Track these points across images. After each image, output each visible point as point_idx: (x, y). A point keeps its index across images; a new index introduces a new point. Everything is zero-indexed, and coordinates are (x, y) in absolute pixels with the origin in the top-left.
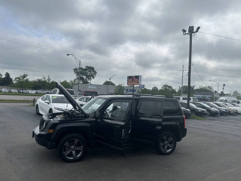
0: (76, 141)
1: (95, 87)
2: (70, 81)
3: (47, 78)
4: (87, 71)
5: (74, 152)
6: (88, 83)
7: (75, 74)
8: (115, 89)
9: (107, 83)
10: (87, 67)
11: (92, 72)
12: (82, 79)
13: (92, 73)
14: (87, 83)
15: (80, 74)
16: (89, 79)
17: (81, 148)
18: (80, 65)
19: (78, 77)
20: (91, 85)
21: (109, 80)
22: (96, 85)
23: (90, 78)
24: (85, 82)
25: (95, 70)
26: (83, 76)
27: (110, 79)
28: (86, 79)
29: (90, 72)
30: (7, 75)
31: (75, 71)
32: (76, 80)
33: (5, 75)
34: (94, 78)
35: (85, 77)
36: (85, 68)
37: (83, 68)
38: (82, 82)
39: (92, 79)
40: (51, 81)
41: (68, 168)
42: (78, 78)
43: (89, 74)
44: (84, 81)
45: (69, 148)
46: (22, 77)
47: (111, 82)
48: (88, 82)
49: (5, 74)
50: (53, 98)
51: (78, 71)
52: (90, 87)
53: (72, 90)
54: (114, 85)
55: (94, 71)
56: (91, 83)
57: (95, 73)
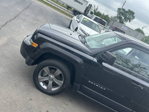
0: (59, 72)
1: (127, 29)
2: (111, 17)
3: (96, 8)
4: (127, 14)
5: (50, 83)
8: (143, 38)
9: (139, 30)
10: (129, 10)
11: (132, 16)
12: (120, 18)
13: (130, 17)
14: (123, 23)
15: (121, 14)
16: (126, 20)
17: (60, 83)
18: (124, 4)
19: (119, 16)
20: (125, 26)
21: (141, 29)
22: (128, 27)
23: (127, 20)
24: (122, 22)
25: (134, 16)
26: (122, 17)
27: (143, 28)
28: (124, 20)
29: (130, 15)
31: (118, 10)
34: (130, 21)
35: (123, 18)
36: (127, 10)
38: (119, 21)
39: (128, 22)
40: (98, 11)
41: (31, 99)
42: (117, 16)
43: (127, 17)
45: (47, 76)
47: (142, 31)
50: (84, 19)
51: (121, 11)
52: (123, 27)
53: (106, 21)
54: (144, 34)
57: (134, 17)
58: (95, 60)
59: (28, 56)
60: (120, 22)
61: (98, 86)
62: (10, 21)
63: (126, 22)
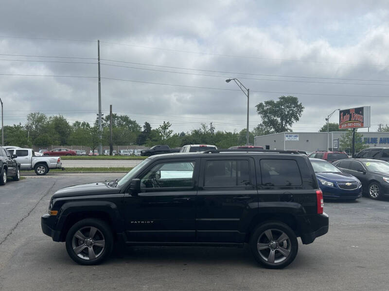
1: (298, 139)
4: (283, 107)
6: (287, 130)
7: (260, 116)
10: (283, 98)
11: (294, 107)
12: (273, 123)
13: (293, 110)
14: (283, 129)
15: (270, 113)
16: (287, 122)
17: (101, 243)
19: (266, 120)
22: (300, 134)
23: (290, 120)
24: (281, 129)
25: (299, 104)
26: (276, 118)
27: (327, 119)
28: (282, 122)
29: (288, 107)
30: (147, 126)
31: (258, 110)
32: (262, 126)
33: (144, 126)
34: (297, 119)
35: (279, 120)
36: (279, 100)
37: (275, 102)
38: (273, 130)
39: (295, 121)
40: (215, 131)
42: (264, 122)
43: (286, 113)
44: (278, 127)
45: (83, 242)
46: (162, 128)
48: (286, 128)
49: (144, 124)
51: (265, 108)
52: (287, 139)
55: (297, 106)
56: (291, 131)
57: (300, 108)
58: (127, 195)
59: (53, 230)
60: (277, 131)
61: (143, 222)
62: (17, 224)
63: (290, 124)
